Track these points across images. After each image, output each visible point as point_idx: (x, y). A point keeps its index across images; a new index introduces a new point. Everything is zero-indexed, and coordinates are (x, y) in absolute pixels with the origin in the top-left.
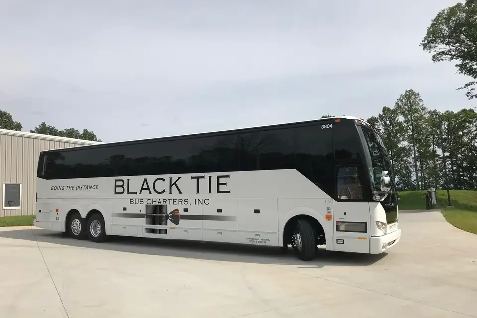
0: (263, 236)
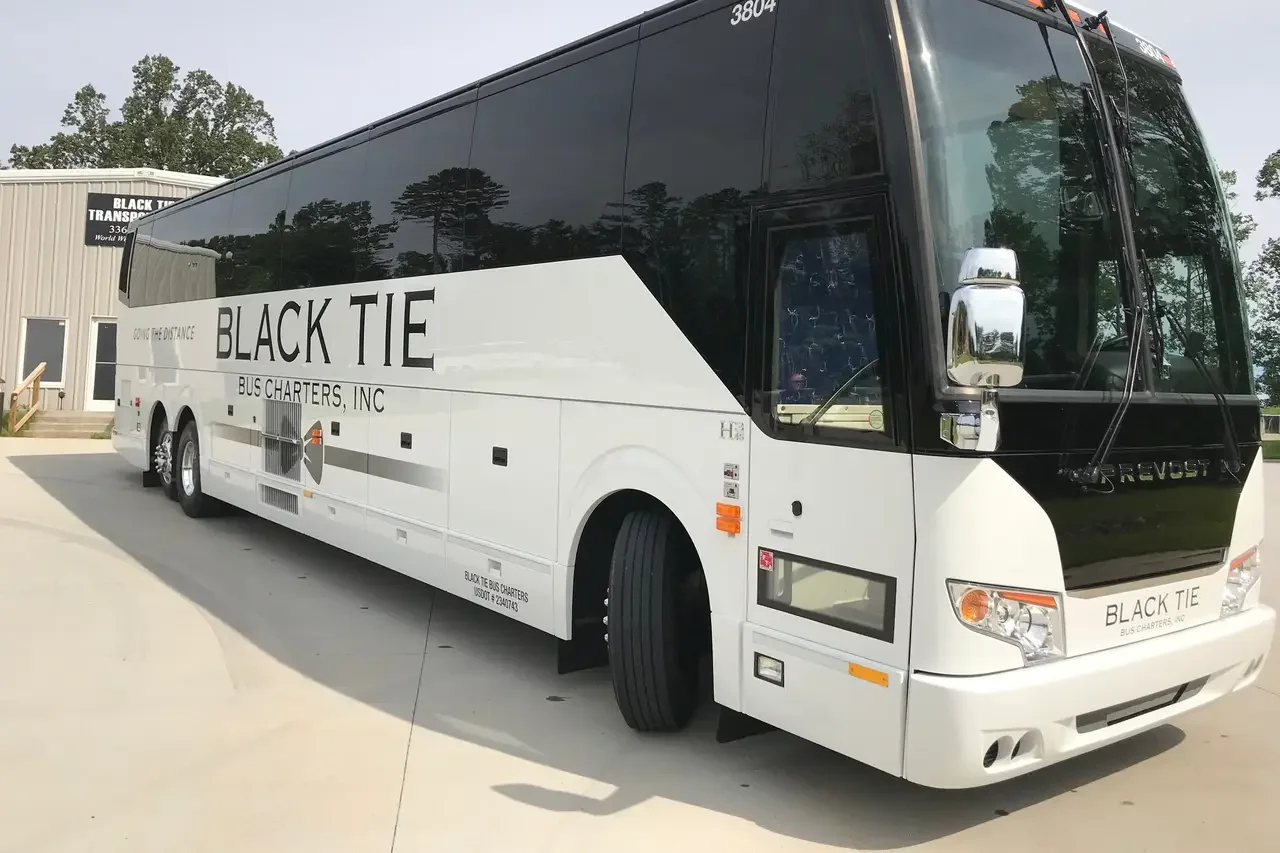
0: (509, 576)
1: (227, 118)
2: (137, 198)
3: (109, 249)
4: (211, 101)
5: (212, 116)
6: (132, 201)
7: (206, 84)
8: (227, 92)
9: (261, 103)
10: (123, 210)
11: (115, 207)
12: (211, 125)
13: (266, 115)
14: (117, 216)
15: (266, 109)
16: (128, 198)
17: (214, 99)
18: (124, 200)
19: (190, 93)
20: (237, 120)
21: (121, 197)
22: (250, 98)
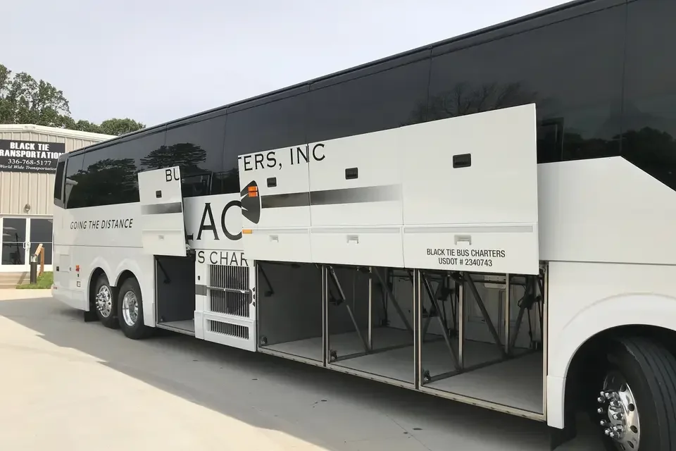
0: (481, 243)
1: (40, 101)
2: (25, 142)
3: (9, 173)
4: (30, 90)
5: (31, 100)
6: (22, 144)
7: (28, 80)
8: (40, 85)
9: (61, 92)
10: (17, 150)
11: (11, 148)
12: (31, 105)
13: (63, 99)
14: (13, 153)
15: (63, 96)
16: (19, 142)
17: (32, 89)
18: (17, 144)
19: (17, 86)
20: (46, 102)
21: (15, 141)
22: (54, 89)
